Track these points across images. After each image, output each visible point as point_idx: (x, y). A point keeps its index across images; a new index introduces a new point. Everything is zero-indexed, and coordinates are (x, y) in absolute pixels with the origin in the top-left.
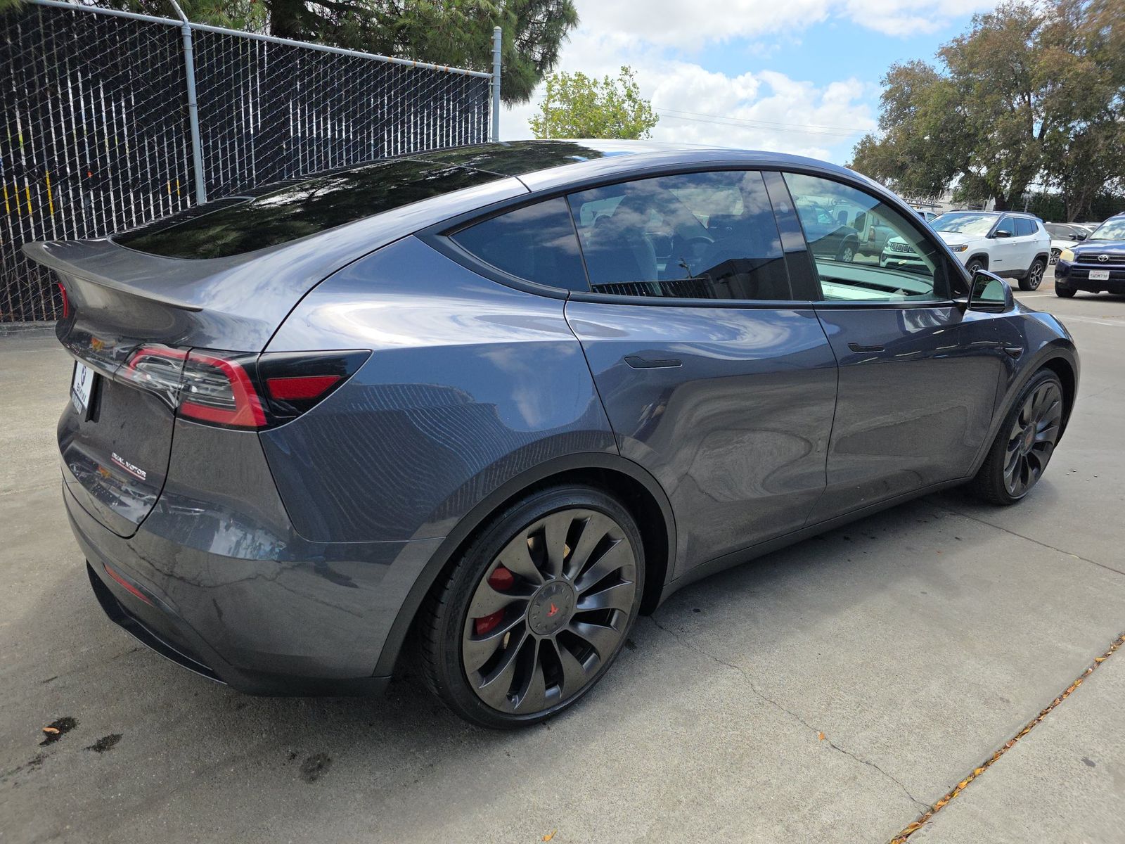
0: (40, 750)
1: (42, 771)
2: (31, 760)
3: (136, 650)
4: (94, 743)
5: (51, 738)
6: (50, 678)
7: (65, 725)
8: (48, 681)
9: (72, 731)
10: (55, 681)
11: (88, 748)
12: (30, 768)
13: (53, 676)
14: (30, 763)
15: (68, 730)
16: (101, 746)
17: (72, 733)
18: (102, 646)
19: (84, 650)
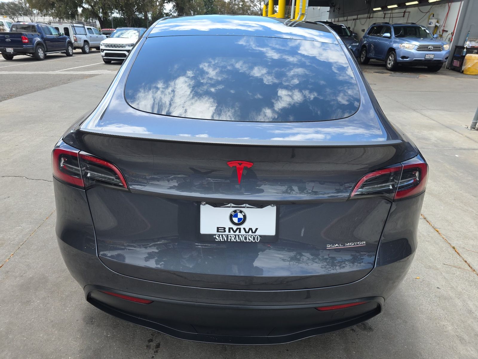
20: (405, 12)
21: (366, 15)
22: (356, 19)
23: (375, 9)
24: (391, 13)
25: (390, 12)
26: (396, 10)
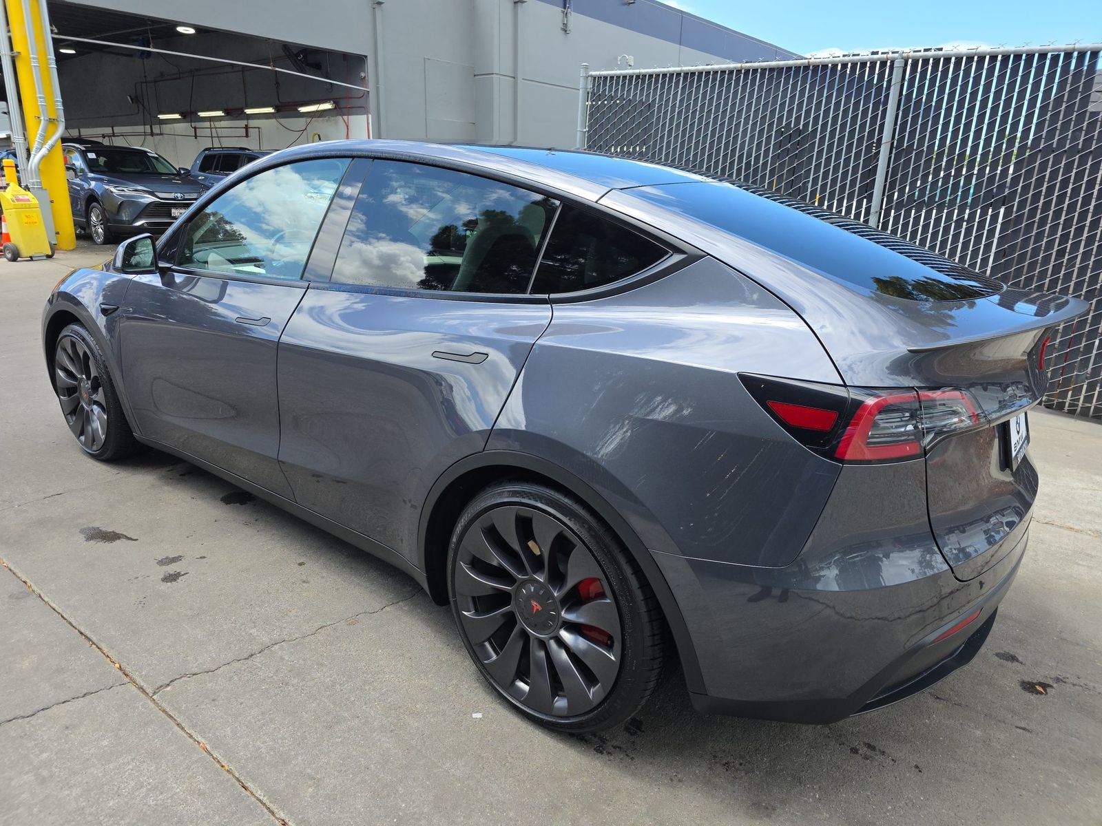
0: (1055, 685)
1: (1059, 673)
2: (1064, 684)
3: (938, 698)
4: (1015, 664)
5: (1045, 686)
6: (1021, 731)
7: (1029, 687)
8: (1024, 729)
9: (1026, 680)
10: (1019, 725)
11: (1021, 663)
12: (1067, 680)
13: (1018, 730)
14: (1065, 682)
15: (1029, 683)
16: (1013, 658)
17: (1027, 679)
18: (961, 724)
19: (978, 733)
20: (247, 128)
21: (140, 129)
22: (111, 136)
23: (162, 117)
24: (211, 128)
25: (207, 124)
26: (222, 122)
